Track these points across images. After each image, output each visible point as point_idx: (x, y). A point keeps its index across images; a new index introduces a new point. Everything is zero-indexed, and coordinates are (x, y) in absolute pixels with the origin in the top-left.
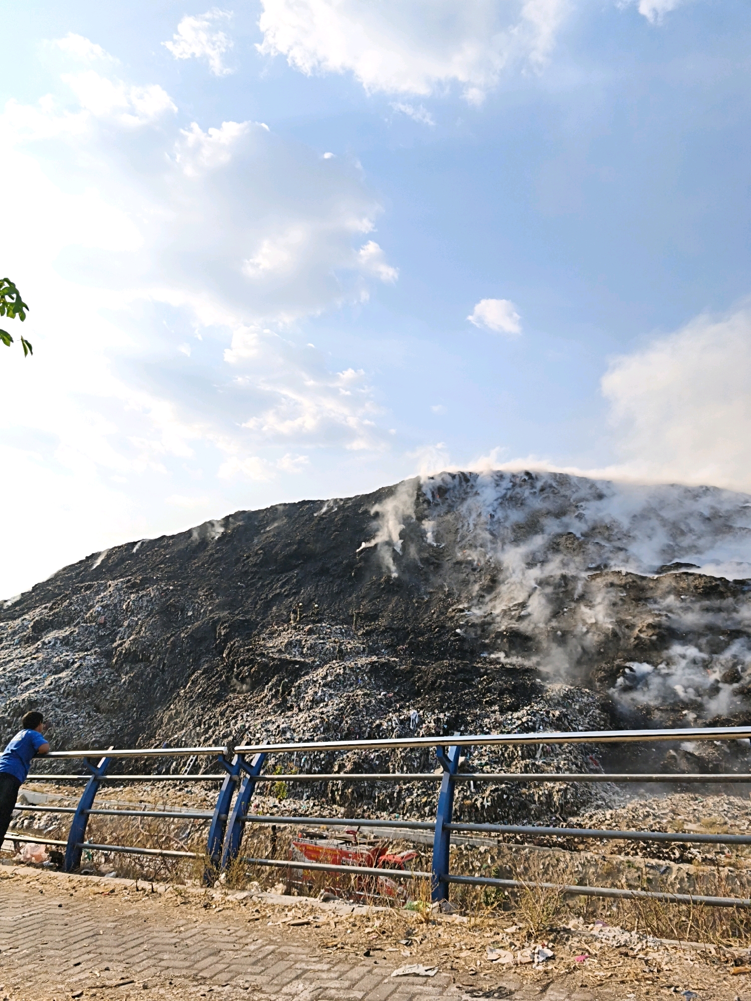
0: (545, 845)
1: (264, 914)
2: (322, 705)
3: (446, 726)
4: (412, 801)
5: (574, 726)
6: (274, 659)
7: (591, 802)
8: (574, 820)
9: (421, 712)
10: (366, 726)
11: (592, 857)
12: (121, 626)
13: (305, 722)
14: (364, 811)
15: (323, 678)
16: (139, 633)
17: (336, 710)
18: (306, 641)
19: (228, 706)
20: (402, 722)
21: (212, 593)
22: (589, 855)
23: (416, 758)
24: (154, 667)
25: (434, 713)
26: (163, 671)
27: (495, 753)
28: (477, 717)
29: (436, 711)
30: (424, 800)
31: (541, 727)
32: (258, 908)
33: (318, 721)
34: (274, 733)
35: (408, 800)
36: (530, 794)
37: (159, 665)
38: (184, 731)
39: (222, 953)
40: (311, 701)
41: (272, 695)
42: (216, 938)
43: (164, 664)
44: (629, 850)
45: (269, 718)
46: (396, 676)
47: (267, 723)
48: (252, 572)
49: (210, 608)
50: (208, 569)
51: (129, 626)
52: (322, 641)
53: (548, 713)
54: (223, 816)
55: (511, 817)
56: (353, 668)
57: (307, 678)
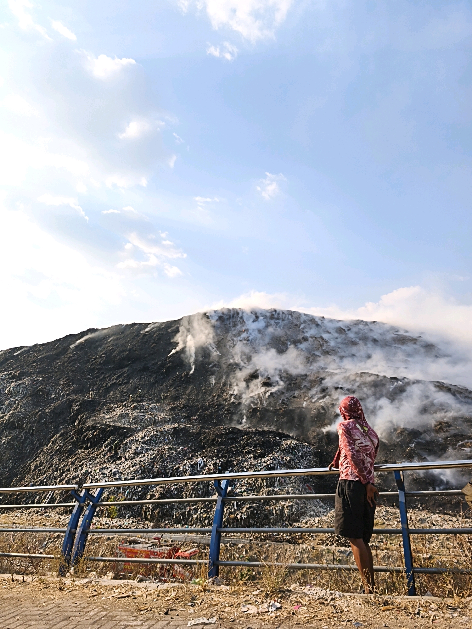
0: (278, 541)
1: (99, 592)
2: (140, 456)
3: (220, 468)
4: (197, 517)
5: (298, 466)
6: (109, 426)
7: (307, 513)
8: (296, 524)
9: (205, 459)
10: (169, 469)
11: (306, 548)
12: (4, 405)
13: (129, 468)
14: (166, 525)
15: (142, 438)
16: (16, 409)
17: (150, 459)
18: (132, 414)
19: (77, 458)
20: (192, 466)
21: (69, 382)
22: (304, 546)
23: (201, 489)
24: (26, 432)
25: (213, 460)
26: (32, 434)
27: (250, 484)
28: (240, 462)
29: (214, 459)
30: (205, 516)
31: (278, 467)
32: (96, 588)
33: (138, 467)
34: (108, 475)
35: (195, 516)
36: (270, 509)
37: (30, 430)
38: (45, 475)
39: (71, 619)
40: (133, 453)
41: (107, 450)
42: (67, 609)
43: (33, 430)
44: (328, 542)
45: (105, 465)
46: (190, 436)
47: (103, 468)
48: (97, 369)
49: (67, 392)
50: (67, 366)
51: (9, 404)
52: (142, 414)
53: (283, 458)
54: (73, 530)
55: (259, 525)
56: (162, 431)
57: (132, 438)
